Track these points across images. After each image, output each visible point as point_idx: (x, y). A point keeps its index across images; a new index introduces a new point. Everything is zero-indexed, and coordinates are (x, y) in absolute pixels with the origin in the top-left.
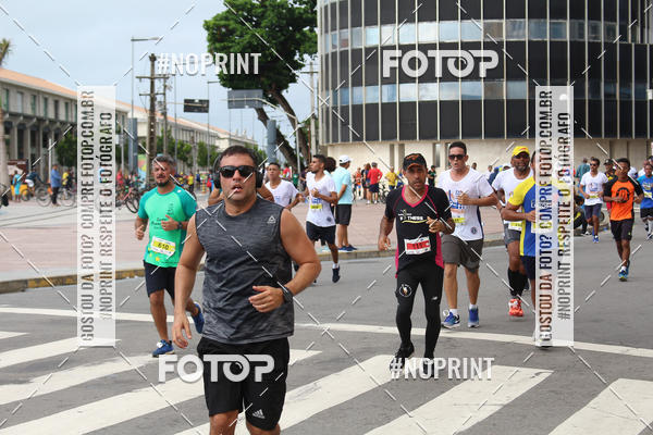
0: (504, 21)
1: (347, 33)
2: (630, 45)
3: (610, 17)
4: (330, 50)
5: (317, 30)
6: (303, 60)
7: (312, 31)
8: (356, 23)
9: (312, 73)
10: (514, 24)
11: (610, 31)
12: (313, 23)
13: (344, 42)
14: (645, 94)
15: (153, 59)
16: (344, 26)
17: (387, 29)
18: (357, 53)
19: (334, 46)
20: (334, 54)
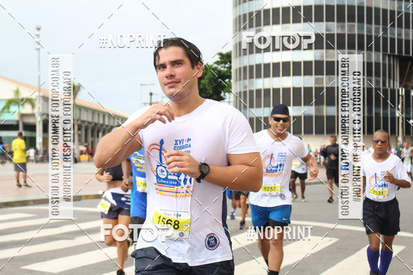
0: (324, 77)
1: (247, 82)
2: (387, 90)
3: (377, 75)
4: (238, 91)
5: (232, 81)
6: (225, 95)
7: (230, 81)
8: (251, 77)
9: (229, 102)
10: (330, 79)
11: (377, 82)
12: (230, 77)
13: (245, 87)
14: (395, 113)
15: (151, 94)
16: (245, 78)
17: (267, 80)
18: (251, 92)
19: (240, 89)
20: (240, 93)
